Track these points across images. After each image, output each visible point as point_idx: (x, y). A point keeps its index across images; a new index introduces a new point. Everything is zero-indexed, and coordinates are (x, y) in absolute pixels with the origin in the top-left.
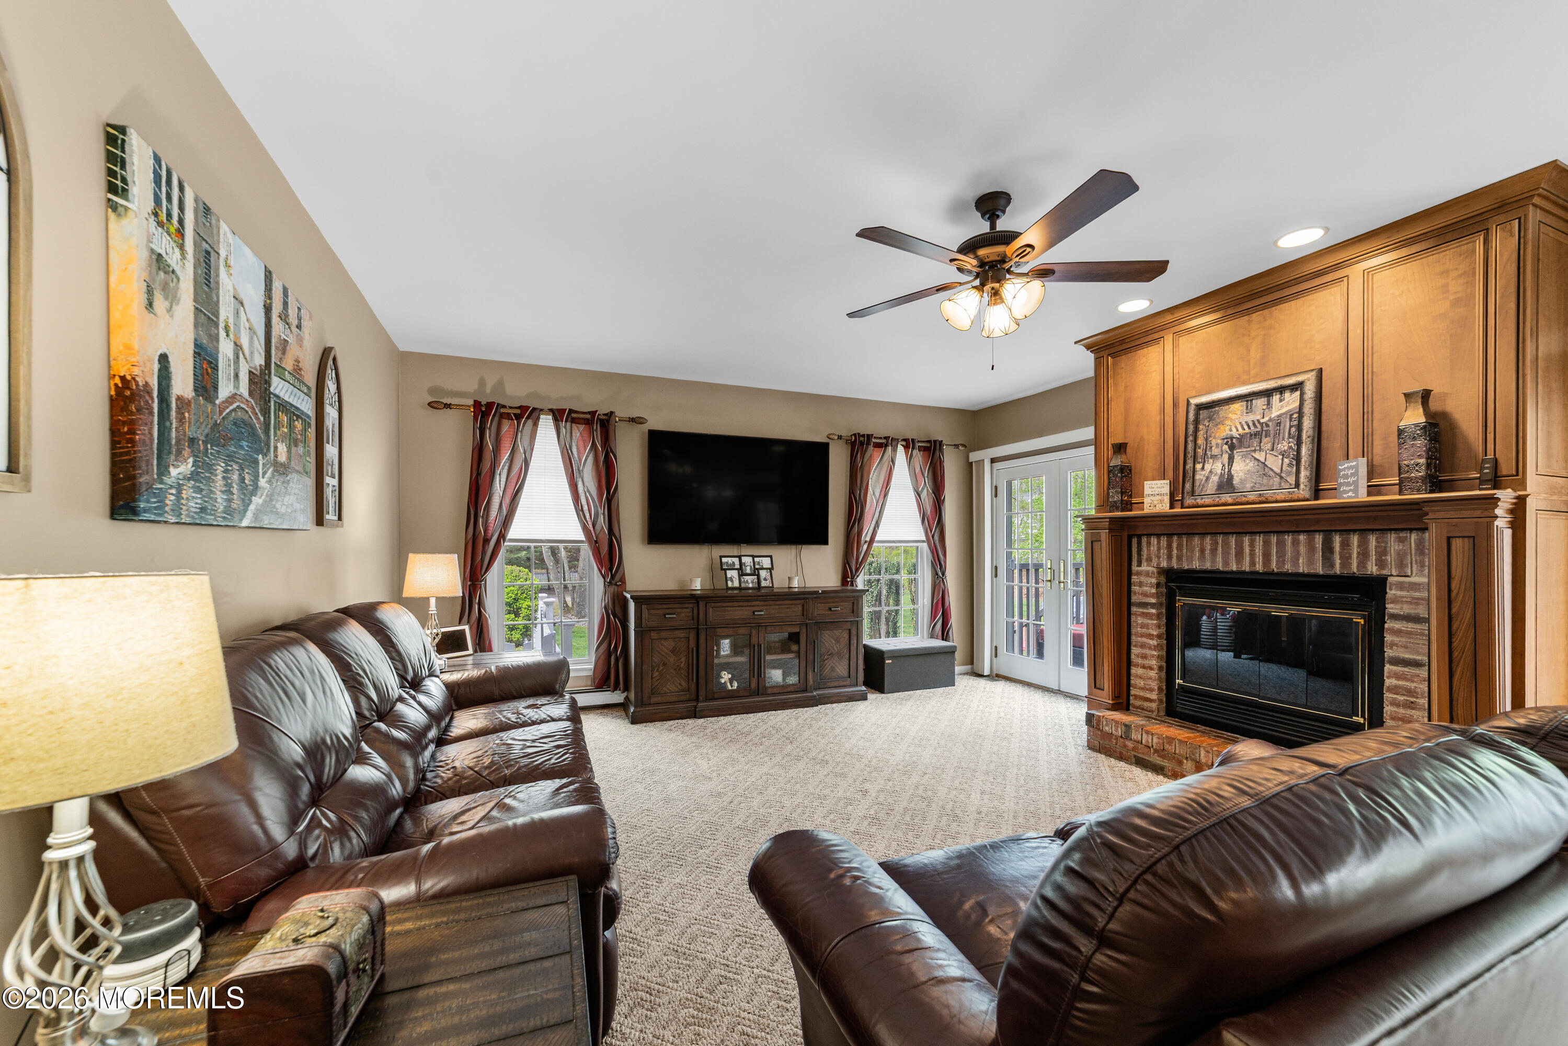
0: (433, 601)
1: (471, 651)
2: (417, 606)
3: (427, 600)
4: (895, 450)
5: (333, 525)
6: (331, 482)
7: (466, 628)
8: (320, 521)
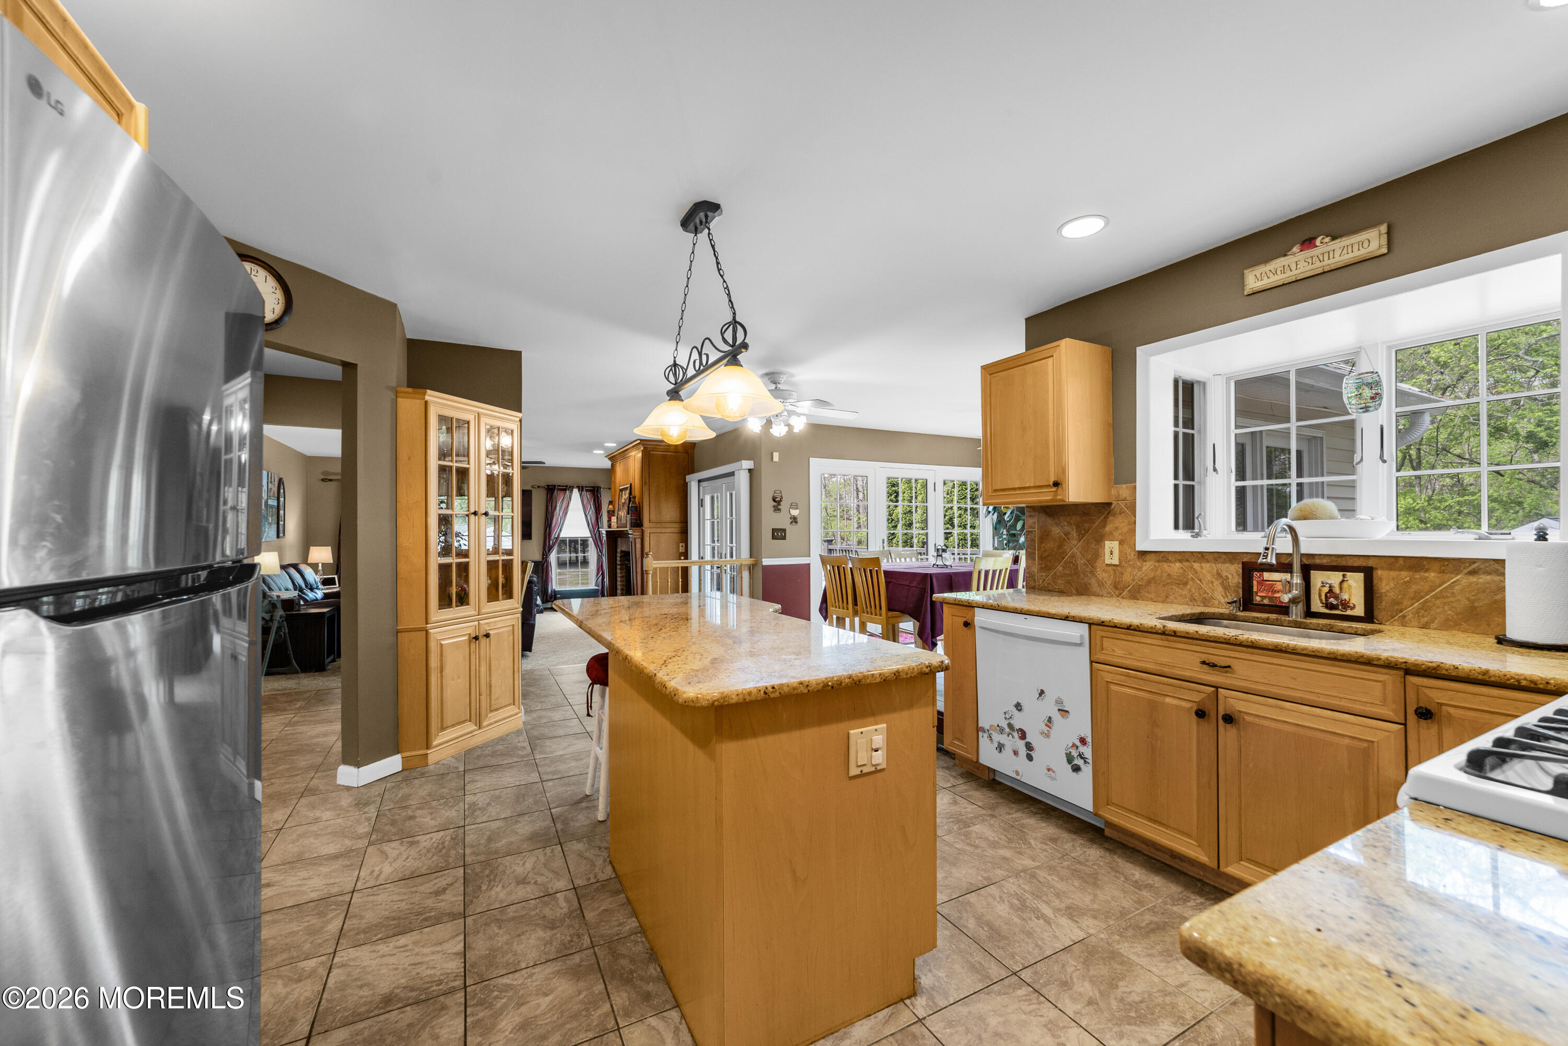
0: (320, 565)
1: (337, 585)
2: (314, 566)
3: (318, 564)
4: (571, 492)
5: (282, 537)
6: (281, 523)
7: (336, 576)
8: (278, 537)
